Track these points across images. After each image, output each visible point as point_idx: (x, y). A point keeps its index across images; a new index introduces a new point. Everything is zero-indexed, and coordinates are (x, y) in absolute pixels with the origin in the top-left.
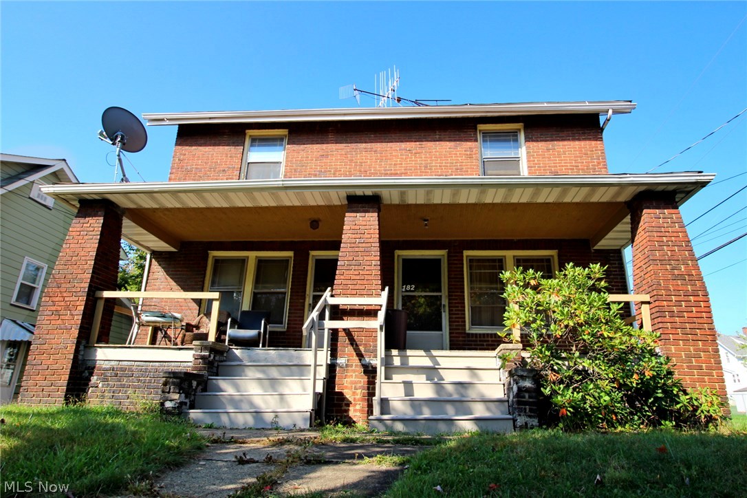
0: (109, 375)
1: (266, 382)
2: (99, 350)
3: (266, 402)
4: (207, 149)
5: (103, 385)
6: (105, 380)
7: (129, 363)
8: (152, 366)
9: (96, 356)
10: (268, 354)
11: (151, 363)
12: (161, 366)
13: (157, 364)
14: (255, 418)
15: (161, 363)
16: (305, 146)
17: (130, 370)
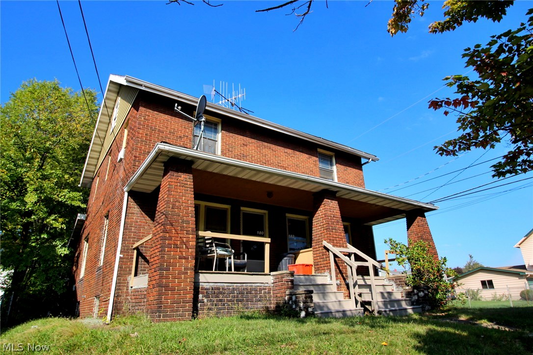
0: (210, 293)
1: (321, 295)
2: (201, 275)
3: (334, 306)
4: (166, 116)
5: (207, 300)
6: (207, 297)
7: (222, 284)
8: (236, 286)
9: (199, 279)
10: (300, 278)
11: (236, 284)
12: (242, 286)
13: (239, 284)
14: (343, 314)
15: (242, 284)
16: (233, 134)
17: (223, 289)
